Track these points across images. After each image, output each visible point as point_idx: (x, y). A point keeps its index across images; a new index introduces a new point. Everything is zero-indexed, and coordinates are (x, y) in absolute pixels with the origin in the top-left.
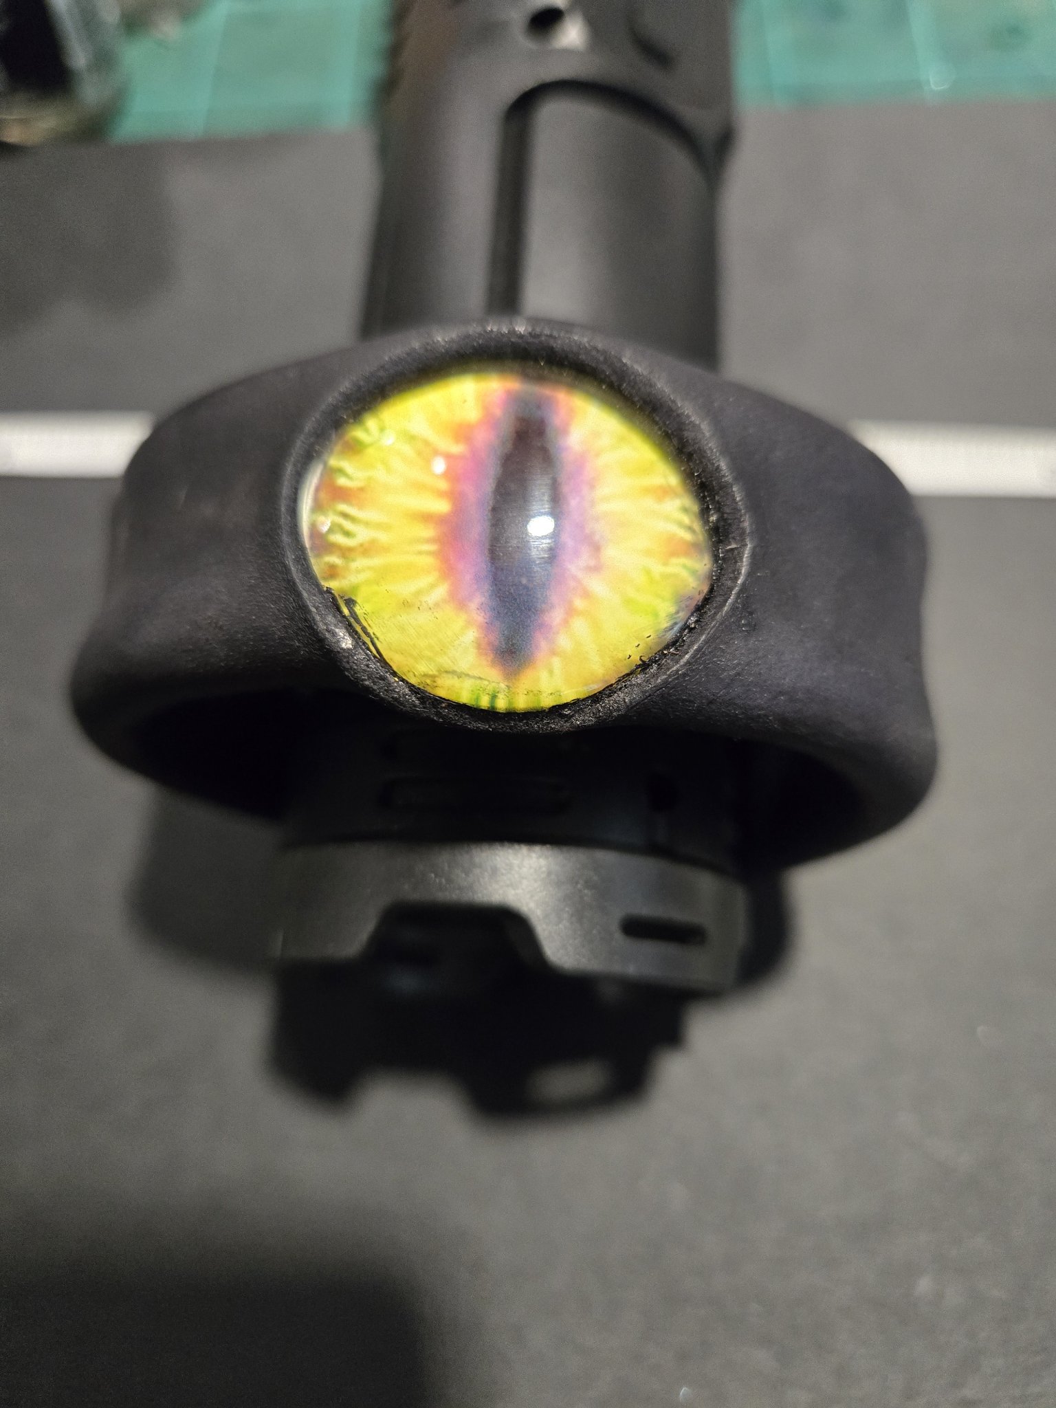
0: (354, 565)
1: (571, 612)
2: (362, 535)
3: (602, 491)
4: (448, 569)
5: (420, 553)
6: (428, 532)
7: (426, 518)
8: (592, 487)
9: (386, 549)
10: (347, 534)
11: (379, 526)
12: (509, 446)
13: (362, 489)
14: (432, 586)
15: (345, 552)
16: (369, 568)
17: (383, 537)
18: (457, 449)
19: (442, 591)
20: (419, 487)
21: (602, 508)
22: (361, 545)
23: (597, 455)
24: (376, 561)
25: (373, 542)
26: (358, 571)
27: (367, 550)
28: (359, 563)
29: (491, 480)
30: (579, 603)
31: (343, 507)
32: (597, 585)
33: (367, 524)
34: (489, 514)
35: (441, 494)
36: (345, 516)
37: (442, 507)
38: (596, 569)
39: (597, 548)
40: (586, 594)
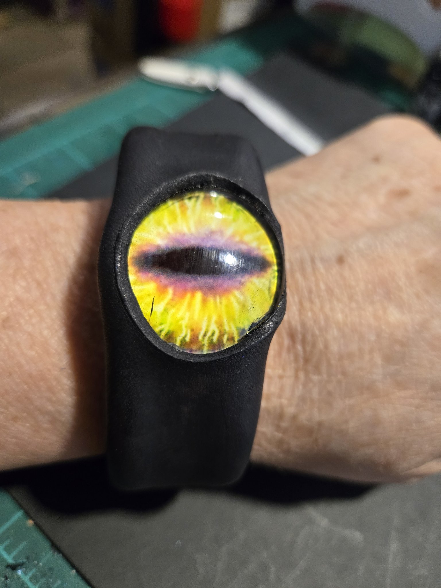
0: (227, 329)
1: (242, 242)
2: (214, 327)
3: (185, 230)
4: (227, 291)
5: (221, 303)
6: (211, 300)
7: (204, 301)
8: (184, 235)
9: (220, 317)
10: (213, 334)
11: (209, 321)
12: (166, 269)
13: (192, 330)
14: (235, 297)
15: (222, 334)
16: (228, 323)
17: (214, 318)
18: (170, 291)
19: (236, 293)
20: (190, 305)
21: (193, 230)
22: (218, 328)
23: (168, 233)
24: (225, 321)
25: (217, 323)
26: (230, 327)
27: (220, 325)
28: (227, 328)
29: (185, 276)
30: (237, 239)
31: (200, 338)
32: (229, 232)
33: (208, 326)
34: (201, 276)
35: (193, 296)
36: (205, 335)
37: (199, 295)
38: (222, 233)
39: (212, 233)
40: (233, 236)
